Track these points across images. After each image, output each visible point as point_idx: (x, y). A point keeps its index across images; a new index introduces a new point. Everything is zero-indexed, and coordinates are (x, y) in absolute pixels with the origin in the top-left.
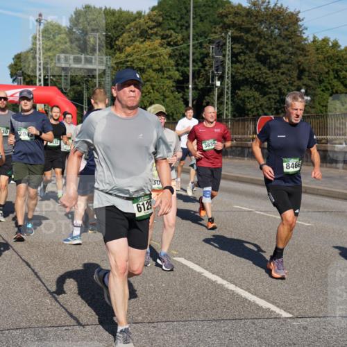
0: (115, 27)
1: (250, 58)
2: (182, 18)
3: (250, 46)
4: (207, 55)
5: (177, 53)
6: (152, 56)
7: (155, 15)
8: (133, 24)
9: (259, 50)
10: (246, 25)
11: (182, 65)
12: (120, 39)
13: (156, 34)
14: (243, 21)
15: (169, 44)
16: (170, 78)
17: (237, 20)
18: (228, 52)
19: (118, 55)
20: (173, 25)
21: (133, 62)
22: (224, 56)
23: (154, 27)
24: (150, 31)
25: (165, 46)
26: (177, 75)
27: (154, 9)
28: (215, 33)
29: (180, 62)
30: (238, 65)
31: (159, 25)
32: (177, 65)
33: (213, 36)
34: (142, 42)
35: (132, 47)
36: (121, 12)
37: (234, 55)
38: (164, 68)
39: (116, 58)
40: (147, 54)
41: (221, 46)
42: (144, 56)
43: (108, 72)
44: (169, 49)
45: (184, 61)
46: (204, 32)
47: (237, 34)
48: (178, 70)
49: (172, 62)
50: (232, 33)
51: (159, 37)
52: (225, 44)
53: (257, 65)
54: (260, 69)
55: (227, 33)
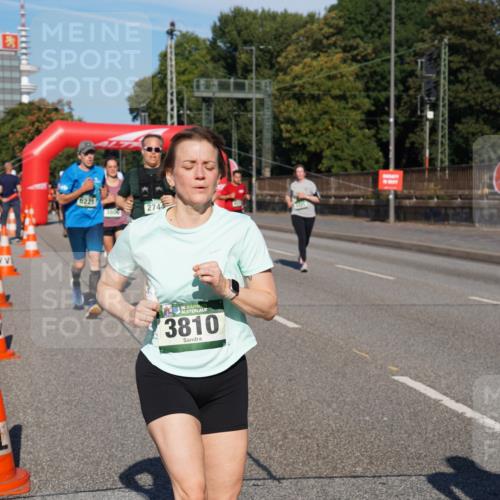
0: (277, 37)
1: (476, 75)
2: (373, 20)
3: (475, 58)
4: (412, 74)
5: (367, 72)
6: (330, 78)
7: (333, 18)
8: (302, 31)
9: (490, 62)
10: (469, 28)
11: (374, 90)
12: (284, 54)
13: (334, 44)
14: (464, 21)
15: (354, 59)
16: (357, 107)
17: (456, 21)
18: (444, 68)
19: (281, 76)
20: (359, 30)
21: (302, 87)
22: (438, 73)
23: (333, 35)
24: (325, 42)
25: (349, 62)
26: (367, 104)
27: (332, 8)
28: (423, 41)
29: (372, 85)
30: (459, 87)
31: (339, 31)
32: (367, 89)
33: (419, 46)
34: (315, 58)
35: (301, 66)
36: (285, 15)
37: (453, 72)
38: (348, 94)
39: (279, 82)
40: (323, 75)
41: (434, 60)
42: (319, 78)
43: (268, 102)
44: (355, 67)
45: (377, 83)
46: (407, 40)
47: (457, 40)
48: (368, 97)
49: (360, 85)
50: (449, 39)
51: (340, 50)
52: (439, 56)
53: (487, 85)
54: (490, 91)
55: (441, 40)
